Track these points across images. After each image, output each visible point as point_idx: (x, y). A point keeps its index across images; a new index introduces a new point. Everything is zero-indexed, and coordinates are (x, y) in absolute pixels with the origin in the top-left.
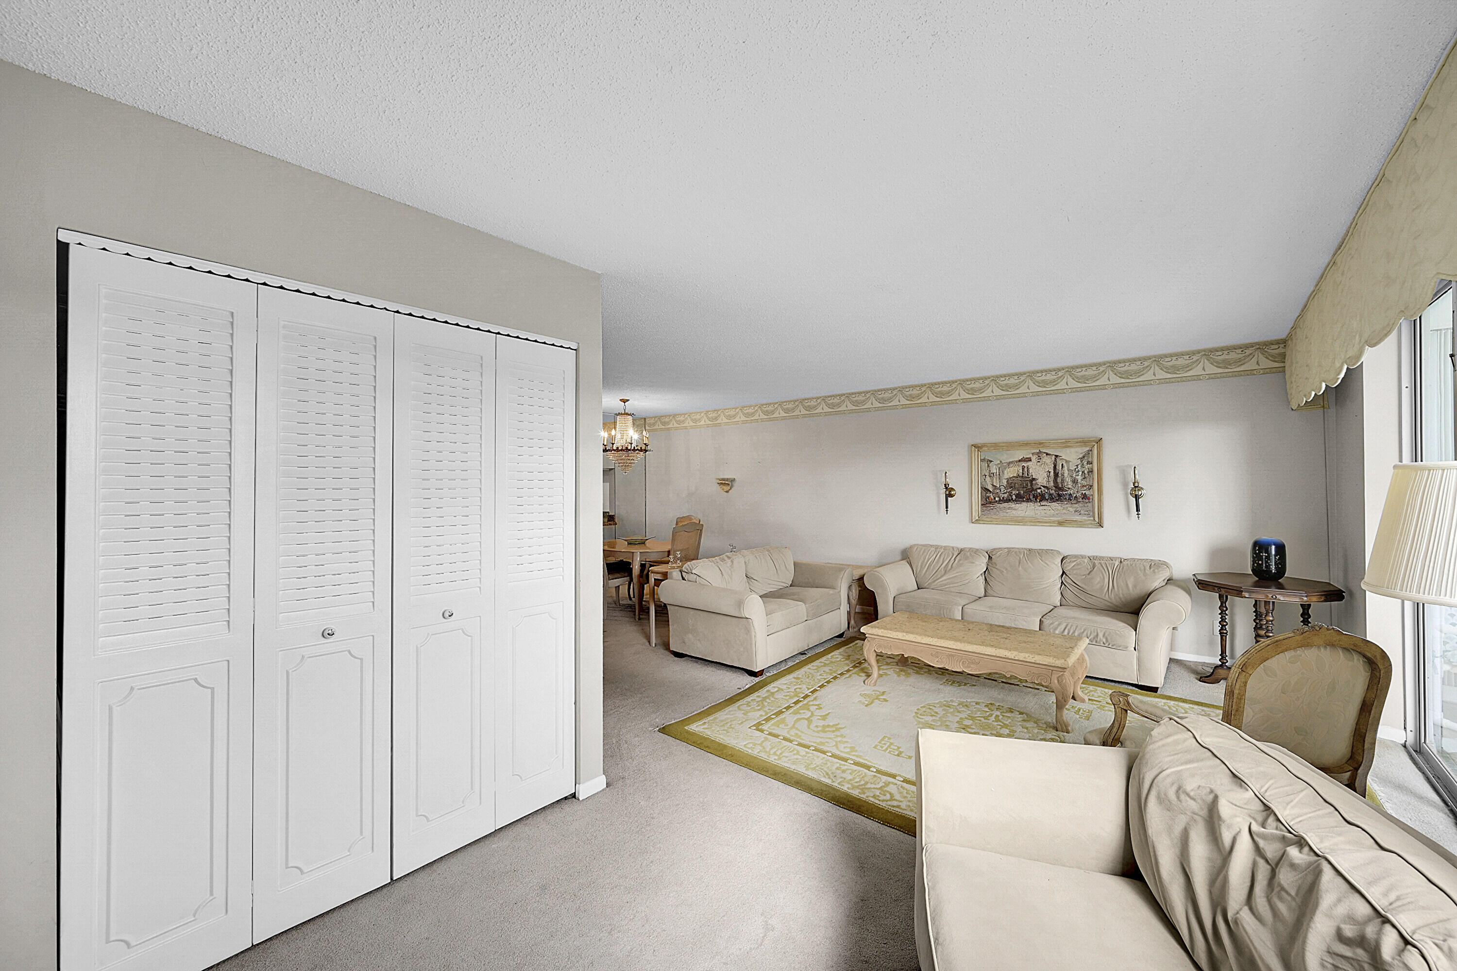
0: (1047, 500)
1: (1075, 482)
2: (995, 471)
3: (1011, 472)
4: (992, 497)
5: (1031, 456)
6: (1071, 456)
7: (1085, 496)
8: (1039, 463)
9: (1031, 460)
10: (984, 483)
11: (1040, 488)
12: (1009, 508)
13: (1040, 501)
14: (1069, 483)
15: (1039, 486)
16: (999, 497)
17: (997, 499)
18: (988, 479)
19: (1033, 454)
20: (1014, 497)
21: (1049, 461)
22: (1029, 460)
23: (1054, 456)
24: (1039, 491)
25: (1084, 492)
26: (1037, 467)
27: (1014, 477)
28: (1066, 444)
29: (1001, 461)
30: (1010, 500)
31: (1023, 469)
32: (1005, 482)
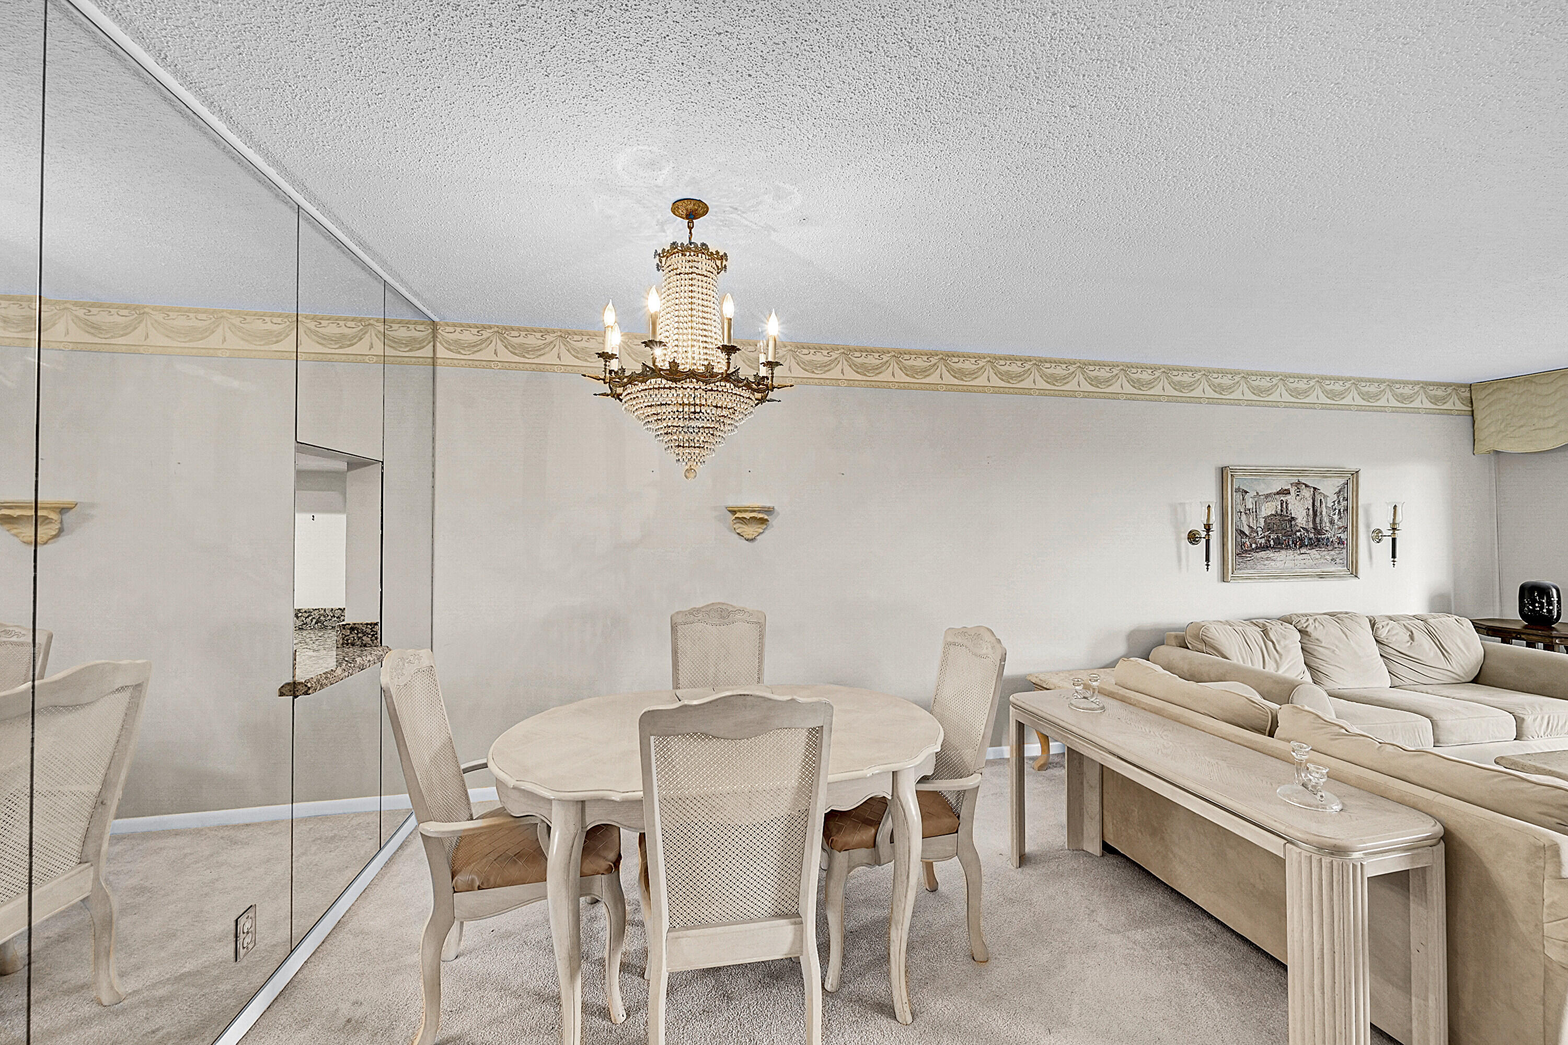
0: (1307, 546)
1: (1332, 522)
2: (1251, 507)
3: (1269, 509)
4: (1248, 543)
5: (1289, 487)
6: (1328, 488)
7: (1341, 542)
8: (1298, 498)
9: (1289, 493)
10: (1239, 523)
11: (1299, 531)
12: (1267, 559)
13: (1300, 547)
14: (1327, 525)
15: (1298, 528)
16: (1255, 543)
17: (1254, 546)
18: (1244, 517)
19: (1292, 484)
20: (1272, 542)
21: (1307, 493)
22: (1288, 492)
23: (1312, 489)
24: (1298, 534)
25: (1339, 535)
26: (1296, 502)
27: (1272, 515)
28: (1325, 474)
29: (1257, 493)
30: (1267, 547)
31: (1282, 504)
32: (1262, 521)
